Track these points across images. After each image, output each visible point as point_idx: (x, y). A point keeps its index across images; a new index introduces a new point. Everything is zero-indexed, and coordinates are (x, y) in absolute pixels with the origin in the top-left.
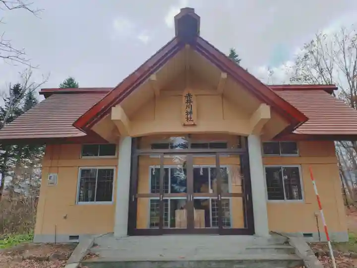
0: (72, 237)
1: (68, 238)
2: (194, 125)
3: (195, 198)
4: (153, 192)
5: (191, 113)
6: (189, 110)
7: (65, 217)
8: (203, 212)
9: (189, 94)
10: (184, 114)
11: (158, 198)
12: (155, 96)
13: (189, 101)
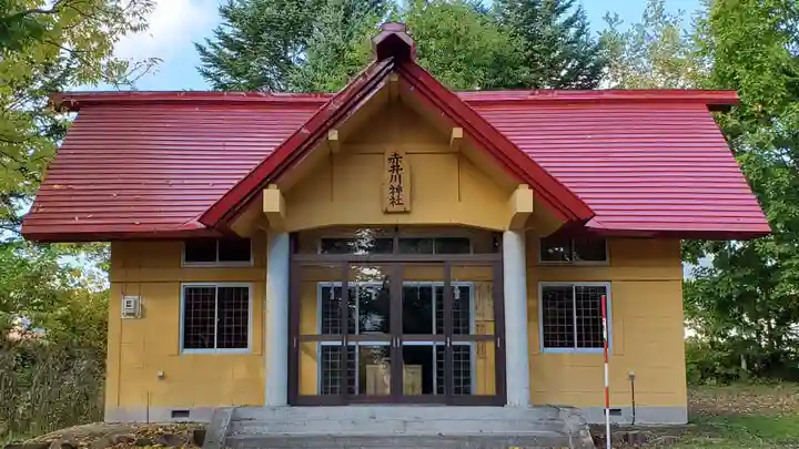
0: (175, 413)
1: (170, 414)
2: (406, 212)
3: (405, 343)
4: (325, 331)
5: (399, 189)
6: (396, 185)
7: (162, 377)
8: (418, 369)
9: (396, 154)
10: (387, 191)
11: (339, 343)
12: (331, 154)
13: (396, 168)
